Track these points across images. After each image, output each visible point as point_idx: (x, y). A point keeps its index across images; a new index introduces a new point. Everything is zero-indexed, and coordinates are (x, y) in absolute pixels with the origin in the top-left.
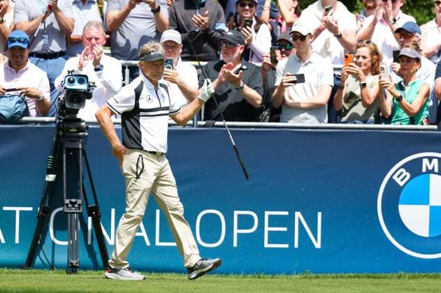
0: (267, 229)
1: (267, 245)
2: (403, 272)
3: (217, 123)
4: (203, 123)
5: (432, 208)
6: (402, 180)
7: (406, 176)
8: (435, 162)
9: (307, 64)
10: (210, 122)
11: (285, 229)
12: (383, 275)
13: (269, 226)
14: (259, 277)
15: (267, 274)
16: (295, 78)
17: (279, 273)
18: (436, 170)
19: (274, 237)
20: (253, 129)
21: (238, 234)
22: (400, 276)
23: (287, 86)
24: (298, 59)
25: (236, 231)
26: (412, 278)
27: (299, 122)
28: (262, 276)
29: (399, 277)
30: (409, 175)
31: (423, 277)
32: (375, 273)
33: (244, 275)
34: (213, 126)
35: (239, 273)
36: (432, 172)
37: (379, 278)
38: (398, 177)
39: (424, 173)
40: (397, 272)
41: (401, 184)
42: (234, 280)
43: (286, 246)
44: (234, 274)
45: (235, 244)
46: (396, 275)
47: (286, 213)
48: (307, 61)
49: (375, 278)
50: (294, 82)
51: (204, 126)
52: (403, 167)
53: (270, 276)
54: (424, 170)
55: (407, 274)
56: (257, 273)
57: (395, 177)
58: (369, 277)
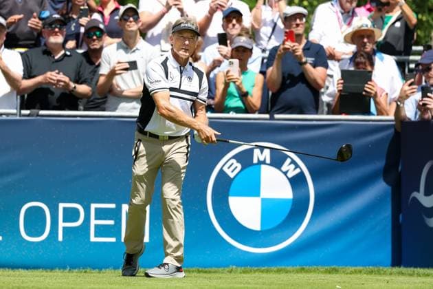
0: (93, 222)
1: (93, 239)
2: (234, 267)
3: (42, 112)
4: (27, 112)
5: (263, 200)
6: (232, 171)
7: (236, 167)
8: (267, 152)
9: (134, 51)
10: (35, 111)
11: (111, 222)
12: (214, 269)
13: (96, 219)
14: (85, 272)
15: (94, 269)
16: (128, 66)
17: (107, 267)
18: (268, 161)
19: (101, 231)
20: (78, 119)
21: (64, 228)
22: (232, 270)
23: (120, 74)
24: (125, 45)
25: (61, 225)
26: (244, 272)
27: (128, 111)
28: (88, 271)
29: (230, 272)
30: (239, 166)
31: (255, 271)
32: (205, 268)
33: (70, 270)
34: (38, 115)
35: (64, 268)
36: (264, 162)
37: (210, 272)
38: (229, 168)
39: (256, 164)
40: (228, 266)
41: (232, 175)
42: (60, 274)
43: (113, 240)
44: (59, 269)
45: (60, 238)
46: (227, 269)
47: (113, 206)
48: (135, 49)
49: (206, 272)
50: (126, 69)
51: (28, 115)
52: (234, 157)
53: (97, 270)
54: (255, 161)
55: (239, 269)
56: (83, 268)
57: (225, 169)
58: (199, 272)
